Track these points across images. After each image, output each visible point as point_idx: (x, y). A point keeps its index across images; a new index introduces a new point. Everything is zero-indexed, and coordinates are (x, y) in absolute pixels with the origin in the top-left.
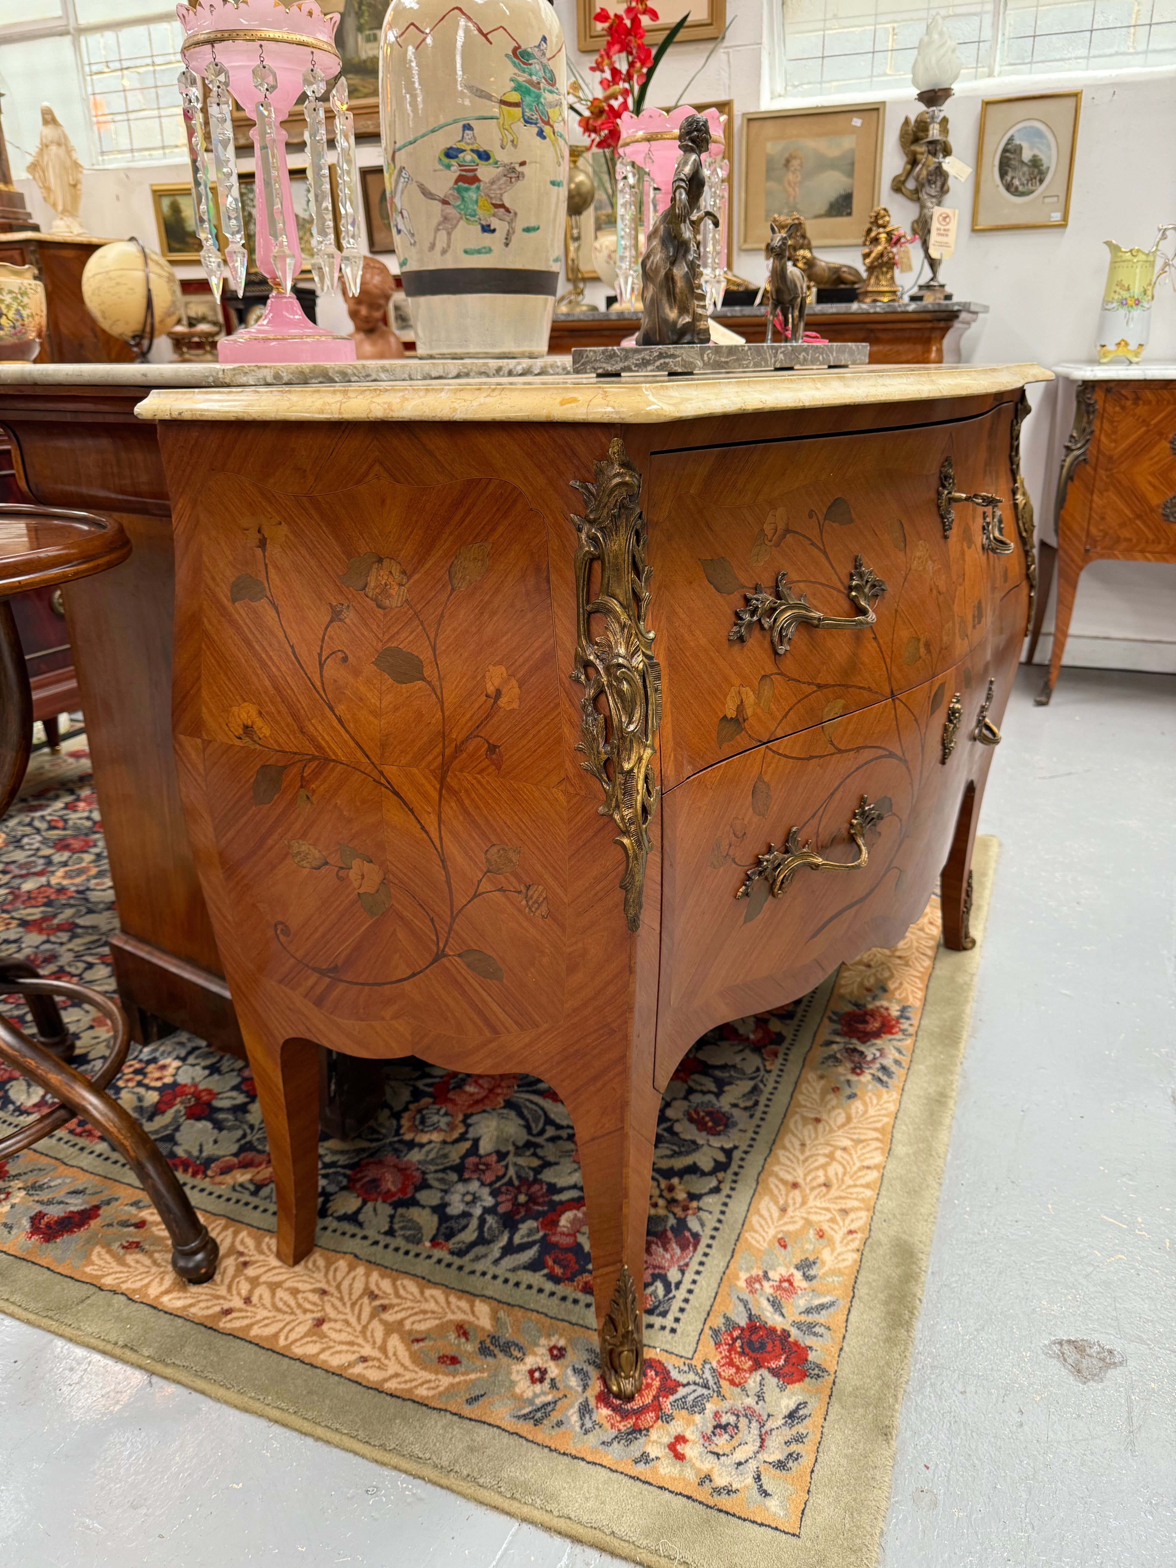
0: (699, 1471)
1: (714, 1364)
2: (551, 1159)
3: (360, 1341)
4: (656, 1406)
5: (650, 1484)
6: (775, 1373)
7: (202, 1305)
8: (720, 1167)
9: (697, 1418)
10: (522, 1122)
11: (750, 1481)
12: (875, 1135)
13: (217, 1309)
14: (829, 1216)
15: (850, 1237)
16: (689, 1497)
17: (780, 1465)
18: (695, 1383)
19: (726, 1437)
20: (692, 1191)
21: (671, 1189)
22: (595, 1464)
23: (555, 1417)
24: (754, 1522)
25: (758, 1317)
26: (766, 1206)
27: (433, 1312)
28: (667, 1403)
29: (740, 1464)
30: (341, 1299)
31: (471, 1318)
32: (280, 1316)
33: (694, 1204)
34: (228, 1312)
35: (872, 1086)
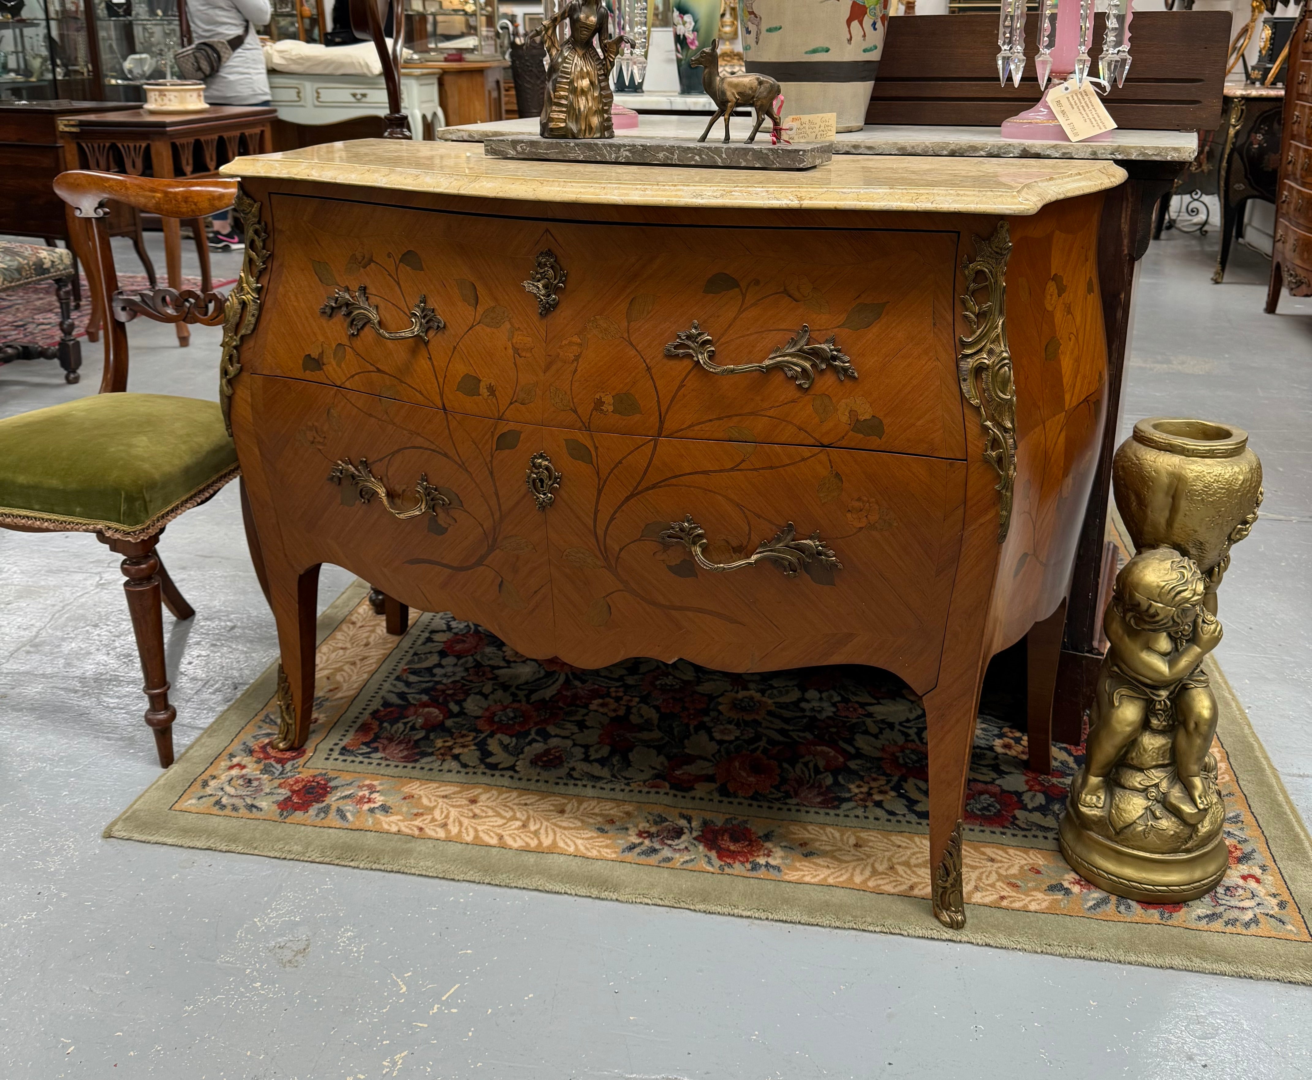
0: (222, 774)
1: (298, 776)
5: (214, 761)
6: (288, 799)
7: (358, 616)
8: (493, 766)
9: (258, 772)
11: (210, 793)
12: (547, 844)
14: (440, 819)
15: (416, 829)
17: (218, 803)
18: (284, 770)
19: (242, 784)
20: (463, 756)
21: (464, 747)
22: (231, 742)
24: (182, 795)
25: (336, 790)
26: (449, 790)
27: (349, 679)
28: (270, 761)
29: (222, 789)
32: (349, 638)
33: (448, 758)
34: (353, 623)
35: (622, 843)
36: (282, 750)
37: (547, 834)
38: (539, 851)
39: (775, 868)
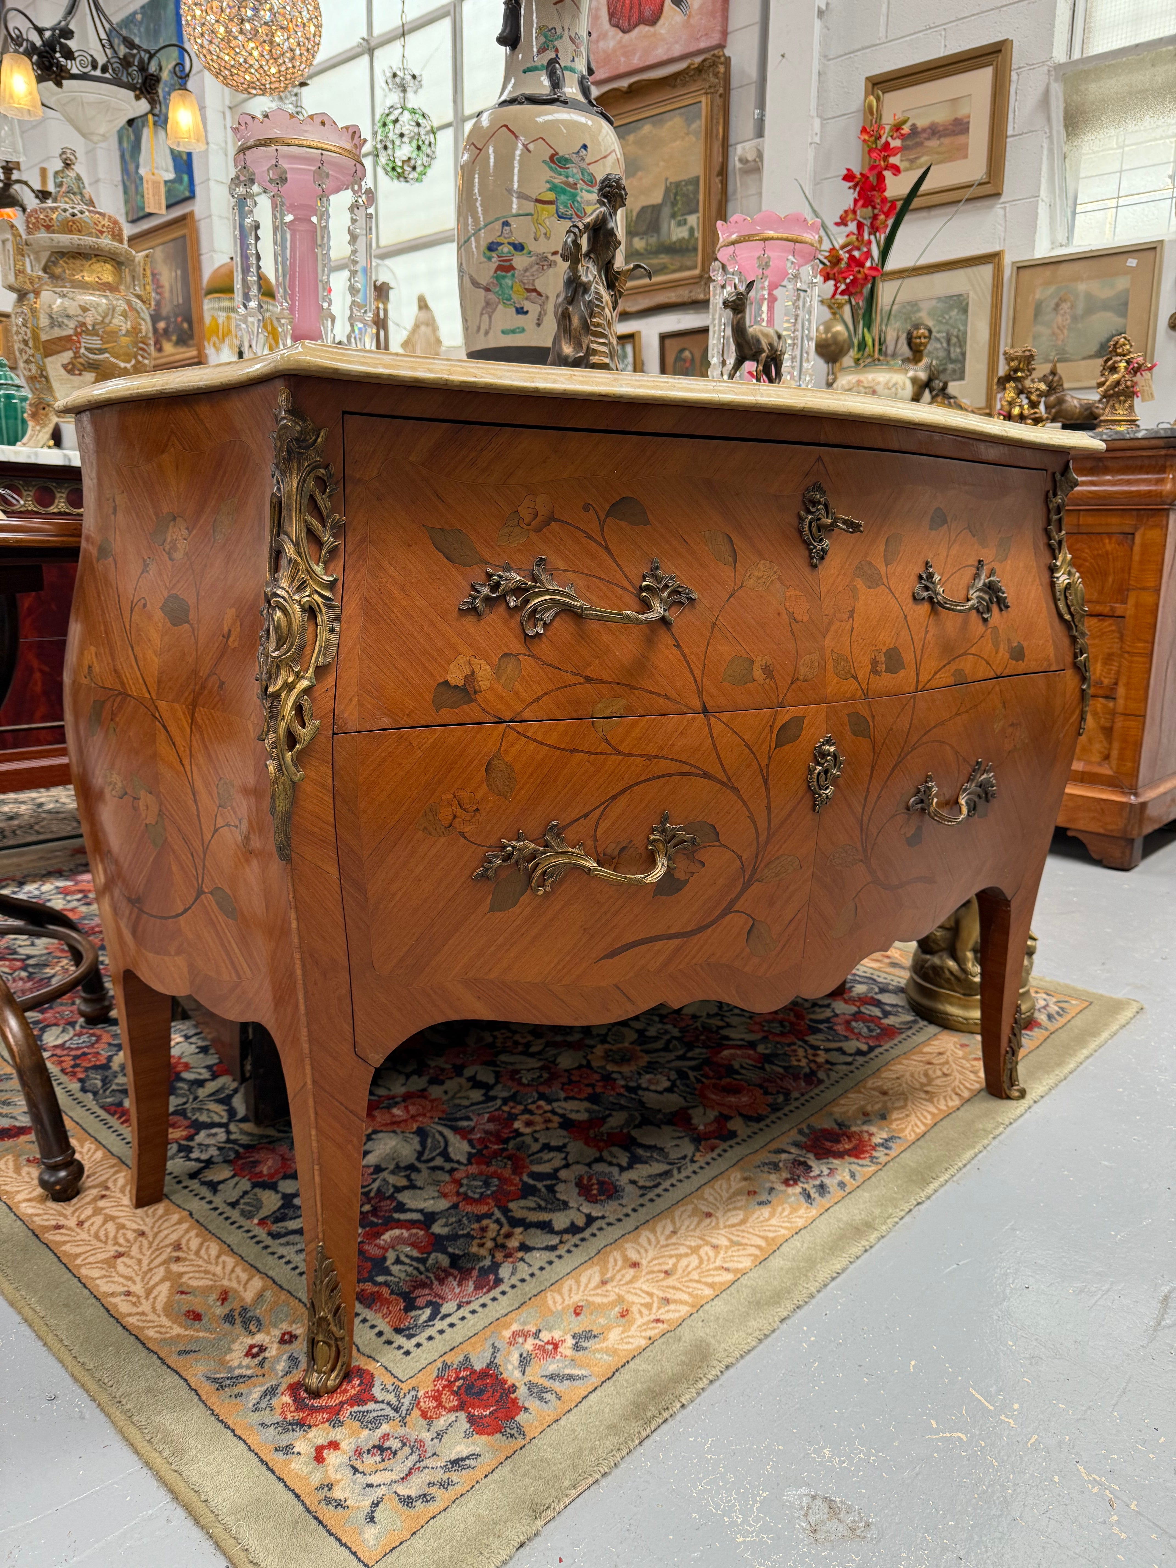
0: (326, 1476)
1: (421, 1394)
2: (419, 1184)
3: (138, 1279)
4: (336, 1411)
5: (273, 1472)
6: (471, 1419)
7: (45, 1217)
8: (574, 1229)
9: (366, 1432)
10: (419, 1148)
11: (367, 1503)
12: (762, 1243)
13: (54, 1223)
14: (648, 1300)
15: (654, 1325)
16: (297, 1496)
17: (408, 1501)
18: (388, 1404)
19: (378, 1458)
20: (527, 1243)
21: (508, 1236)
22: (240, 1438)
23: (241, 1388)
24: (339, 1540)
25: (497, 1366)
26: (591, 1275)
27: (214, 1275)
28: (348, 1410)
29: (370, 1486)
30: (151, 1243)
31: (241, 1289)
32: (94, 1242)
33: (520, 1254)
34: (58, 1227)
35: (794, 1199)
36: (332, 1391)
37: (742, 1237)
39: (892, 1138)
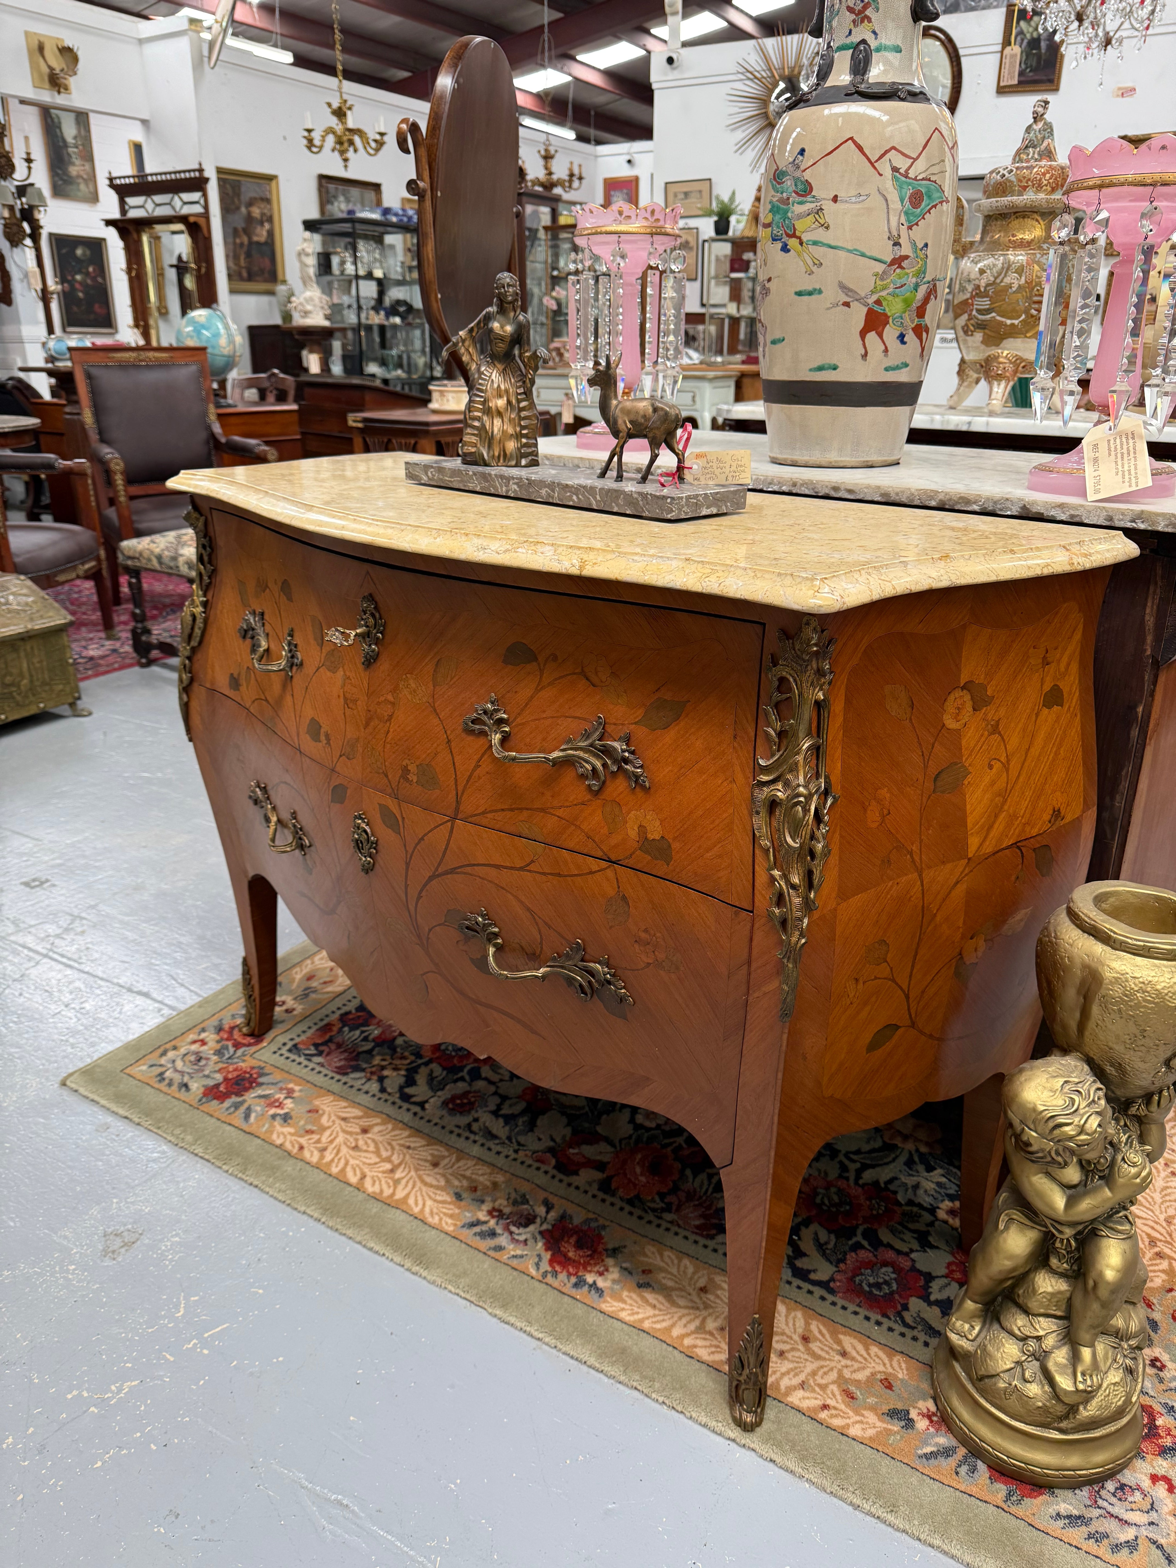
1: (240, 1064)
4: (229, 1039)
6: (217, 1085)
9: (212, 1052)
11: (163, 1063)
15: (297, 1146)
16: (171, 1041)
17: (161, 1074)
18: (233, 1055)
19: (193, 1060)
21: (396, 1069)
22: (213, 1015)
24: (141, 1059)
25: (260, 1087)
28: (229, 1043)
33: (375, 1078)
35: (468, 1216)
37: (406, 1185)
38: (389, 1203)
39: (600, 1292)
